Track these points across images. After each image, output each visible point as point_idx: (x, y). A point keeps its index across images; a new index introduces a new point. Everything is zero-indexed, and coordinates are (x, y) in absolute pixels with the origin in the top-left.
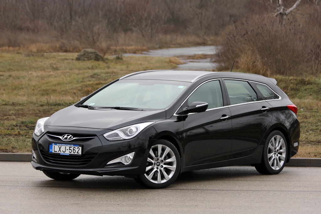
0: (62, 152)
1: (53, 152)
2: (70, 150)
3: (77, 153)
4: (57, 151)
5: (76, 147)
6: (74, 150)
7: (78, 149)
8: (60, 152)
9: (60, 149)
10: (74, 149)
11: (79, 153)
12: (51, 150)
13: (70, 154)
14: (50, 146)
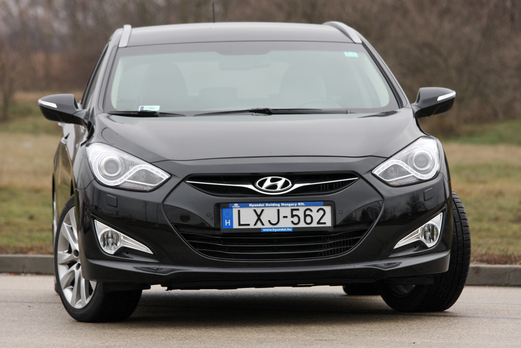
0: (267, 225)
1: (236, 226)
2: (293, 216)
3: (319, 223)
4: (249, 225)
5: (315, 209)
6: (305, 216)
7: (321, 212)
8: (259, 225)
9: (259, 216)
10: (308, 212)
11: (325, 223)
12: (227, 223)
13: (294, 228)
14: (224, 212)
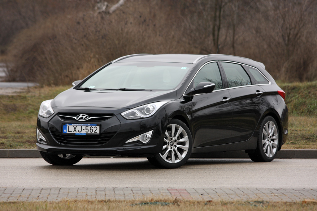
0: (78, 132)
1: (67, 132)
2: (86, 129)
3: (95, 132)
4: (71, 132)
5: (94, 127)
6: (90, 129)
7: (96, 128)
8: (75, 132)
9: (75, 129)
10: (91, 128)
11: (97, 132)
12: (65, 131)
13: (86, 134)
14: (64, 126)
